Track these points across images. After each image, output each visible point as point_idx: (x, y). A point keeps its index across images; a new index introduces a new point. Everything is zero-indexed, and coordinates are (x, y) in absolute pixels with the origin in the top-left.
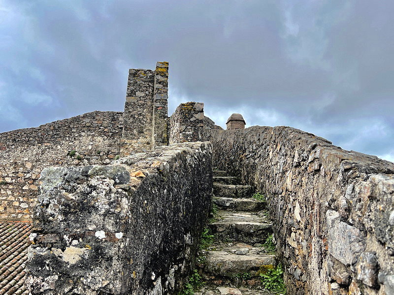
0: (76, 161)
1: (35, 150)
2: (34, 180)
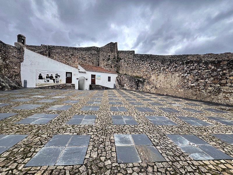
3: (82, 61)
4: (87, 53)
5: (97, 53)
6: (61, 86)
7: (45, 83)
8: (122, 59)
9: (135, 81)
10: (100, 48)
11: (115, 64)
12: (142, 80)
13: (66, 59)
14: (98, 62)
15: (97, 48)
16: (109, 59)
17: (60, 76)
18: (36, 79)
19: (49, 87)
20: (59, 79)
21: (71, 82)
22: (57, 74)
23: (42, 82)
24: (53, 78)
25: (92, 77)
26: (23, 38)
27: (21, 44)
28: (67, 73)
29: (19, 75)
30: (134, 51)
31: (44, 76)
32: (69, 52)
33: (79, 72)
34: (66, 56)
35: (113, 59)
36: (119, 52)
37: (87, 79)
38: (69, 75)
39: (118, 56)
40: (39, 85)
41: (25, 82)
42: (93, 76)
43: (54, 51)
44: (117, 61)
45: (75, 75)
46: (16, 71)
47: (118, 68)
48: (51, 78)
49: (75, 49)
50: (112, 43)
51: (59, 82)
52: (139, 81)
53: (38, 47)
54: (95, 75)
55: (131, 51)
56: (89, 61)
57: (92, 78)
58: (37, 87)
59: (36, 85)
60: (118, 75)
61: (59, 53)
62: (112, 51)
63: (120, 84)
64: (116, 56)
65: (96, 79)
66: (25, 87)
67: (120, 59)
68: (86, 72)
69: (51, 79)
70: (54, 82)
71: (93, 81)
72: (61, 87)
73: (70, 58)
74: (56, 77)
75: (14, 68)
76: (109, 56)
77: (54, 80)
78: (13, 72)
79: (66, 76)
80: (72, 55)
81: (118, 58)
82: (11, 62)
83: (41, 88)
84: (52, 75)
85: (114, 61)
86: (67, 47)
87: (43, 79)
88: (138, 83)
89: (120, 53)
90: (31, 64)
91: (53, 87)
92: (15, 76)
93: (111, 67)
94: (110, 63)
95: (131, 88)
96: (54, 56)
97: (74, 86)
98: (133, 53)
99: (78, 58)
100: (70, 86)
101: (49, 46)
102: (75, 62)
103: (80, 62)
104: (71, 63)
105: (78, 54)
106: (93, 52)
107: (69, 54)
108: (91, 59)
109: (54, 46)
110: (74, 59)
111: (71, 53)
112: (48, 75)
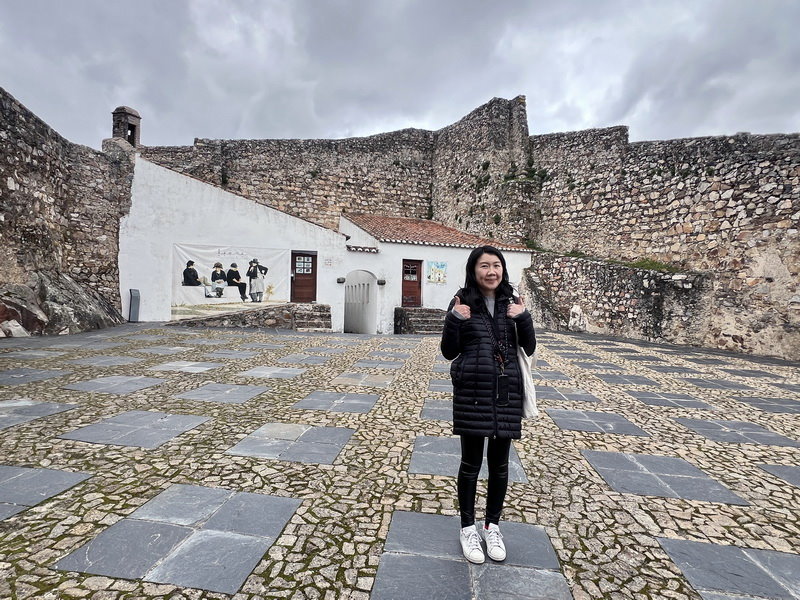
3: (354, 200)
4: (380, 162)
5: (424, 159)
6: (272, 317)
7: (209, 301)
8: (554, 174)
9: (638, 286)
10: (436, 135)
11: (517, 201)
12: (685, 281)
13: (291, 195)
14: (429, 200)
15: (425, 134)
16: (482, 183)
17: (266, 270)
18: (174, 283)
19: (221, 318)
20: (261, 283)
21: (312, 297)
22: (255, 261)
23: (195, 295)
24: (238, 278)
25: (406, 272)
26: (132, 121)
27: (123, 143)
28: (295, 255)
29: (111, 269)
30: (623, 130)
31: (204, 271)
32: (301, 162)
33: (349, 248)
34: (290, 180)
35: (507, 178)
36: (532, 144)
37: (382, 283)
38: (303, 266)
39: (530, 163)
40: (184, 313)
41: (135, 298)
42: (412, 267)
43: (244, 162)
44: (528, 190)
45: (329, 262)
46: (103, 252)
47: (530, 221)
48: (232, 277)
49: (328, 145)
50: (497, 101)
51: (264, 296)
52: (663, 286)
53: (184, 150)
54: (420, 262)
55: (609, 131)
56: (388, 198)
57: (407, 278)
58: (178, 317)
59: (174, 312)
60: (536, 260)
61: (261, 169)
62: (499, 141)
63: (545, 306)
64: (521, 162)
65: (424, 279)
66: (133, 320)
67: (544, 176)
68: (380, 246)
69: (231, 284)
70: (244, 297)
71: (412, 292)
72: (271, 321)
73: (305, 187)
74: (252, 275)
75: (97, 242)
76: (486, 166)
77: (242, 288)
78: (93, 257)
79: (294, 267)
80: (314, 175)
81: (530, 173)
82: (87, 216)
83: (191, 324)
84: (234, 265)
85: (514, 187)
86: (294, 142)
87: (199, 284)
88: (659, 301)
89: (542, 144)
90: (158, 222)
91: (238, 320)
92: (99, 273)
93: (497, 220)
94: (492, 198)
95: (611, 325)
96: (243, 186)
97: (325, 313)
98: (618, 139)
99: (339, 187)
100: (311, 317)
101: (224, 144)
102: (325, 204)
103: (349, 206)
104: (311, 210)
105: (338, 171)
106: (407, 154)
107: (301, 171)
108: (394, 186)
109: (242, 143)
110: (321, 192)
111: (312, 165)
112: (218, 266)
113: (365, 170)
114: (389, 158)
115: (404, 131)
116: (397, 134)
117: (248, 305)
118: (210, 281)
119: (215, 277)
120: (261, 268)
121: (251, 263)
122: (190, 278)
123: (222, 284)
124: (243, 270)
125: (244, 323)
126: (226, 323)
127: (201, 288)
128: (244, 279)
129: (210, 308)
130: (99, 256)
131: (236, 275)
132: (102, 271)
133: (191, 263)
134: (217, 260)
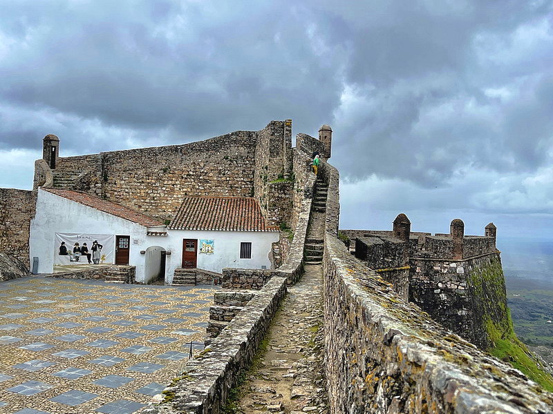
0: (229, 162)
1: (205, 155)
2: (206, 173)
3: (194, 186)
4: (213, 158)
5: (248, 153)
6: (97, 274)
7: (72, 263)
13: (149, 186)
14: (252, 182)
15: (249, 134)
16: (266, 179)
17: (102, 246)
18: (55, 253)
19: (73, 273)
20: (99, 254)
21: (127, 262)
22: (96, 242)
23: (65, 260)
24: (87, 251)
25: (185, 246)
26: (53, 144)
29: (25, 247)
31: (69, 247)
32: (156, 162)
33: (149, 233)
37: (169, 254)
38: (122, 243)
39: (292, 167)
40: (59, 269)
41: (36, 262)
42: (190, 244)
43: (118, 166)
45: (136, 242)
46: (21, 239)
48: (83, 250)
49: (176, 150)
50: (274, 123)
51: (100, 260)
54: (196, 240)
56: (219, 184)
58: (56, 272)
59: (54, 269)
61: (130, 170)
62: (274, 151)
65: (198, 251)
66: (35, 273)
68: (167, 232)
69: (83, 254)
71: (189, 259)
72: (96, 276)
73: (159, 179)
74: (94, 249)
75: (18, 235)
76: (267, 168)
77: (89, 256)
78: (16, 242)
79: (118, 244)
80: (165, 171)
81: (291, 175)
82: (13, 223)
83: (57, 276)
84: (85, 244)
86: (151, 149)
87: (67, 254)
90: (48, 222)
91: (80, 275)
92: (19, 250)
96: (118, 182)
99: (182, 177)
100: (115, 274)
101: (105, 155)
102: (173, 190)
103: (189, 190)
104: (162, 195)
105: (182, 167)
106: (234, 151)
107: (156, 169)
108: (224, 174)
109: (117, 153)
110: (170, 182)
111: (164, 164)
112: (77, 244)
113: (202, 165)
114: (220, 155)
115: (232, 134)
116: (227, 136)
117: (92, 266)
118: (73, 253)
119: (75, 250)
120: (99, 245)
121: (94, 243)
122: (63, 251)
123: (79, 254)
124: (89, 247)
125: (83, 277)
126: (74, 277)
127: (68, 256)
128: (90, 252)
129: (72, 267)
130: (19, 242)
131: (86, 249)
132: (21, 248)
133: (63, 243)
134: (76, 241)
